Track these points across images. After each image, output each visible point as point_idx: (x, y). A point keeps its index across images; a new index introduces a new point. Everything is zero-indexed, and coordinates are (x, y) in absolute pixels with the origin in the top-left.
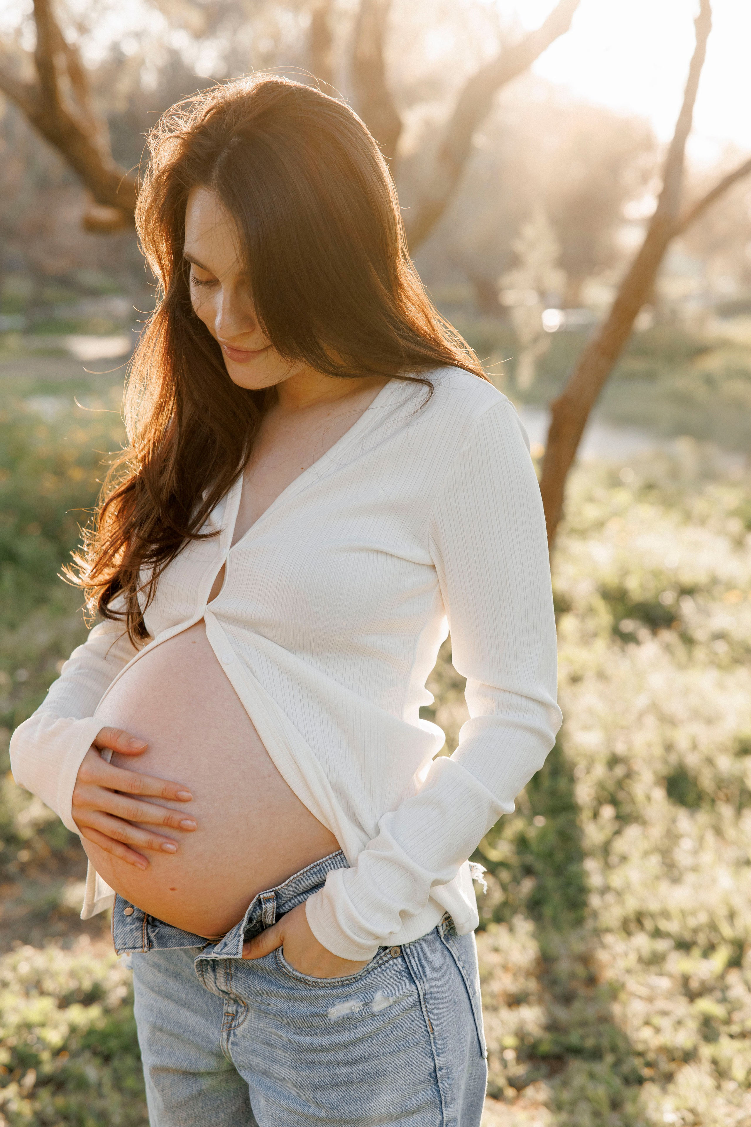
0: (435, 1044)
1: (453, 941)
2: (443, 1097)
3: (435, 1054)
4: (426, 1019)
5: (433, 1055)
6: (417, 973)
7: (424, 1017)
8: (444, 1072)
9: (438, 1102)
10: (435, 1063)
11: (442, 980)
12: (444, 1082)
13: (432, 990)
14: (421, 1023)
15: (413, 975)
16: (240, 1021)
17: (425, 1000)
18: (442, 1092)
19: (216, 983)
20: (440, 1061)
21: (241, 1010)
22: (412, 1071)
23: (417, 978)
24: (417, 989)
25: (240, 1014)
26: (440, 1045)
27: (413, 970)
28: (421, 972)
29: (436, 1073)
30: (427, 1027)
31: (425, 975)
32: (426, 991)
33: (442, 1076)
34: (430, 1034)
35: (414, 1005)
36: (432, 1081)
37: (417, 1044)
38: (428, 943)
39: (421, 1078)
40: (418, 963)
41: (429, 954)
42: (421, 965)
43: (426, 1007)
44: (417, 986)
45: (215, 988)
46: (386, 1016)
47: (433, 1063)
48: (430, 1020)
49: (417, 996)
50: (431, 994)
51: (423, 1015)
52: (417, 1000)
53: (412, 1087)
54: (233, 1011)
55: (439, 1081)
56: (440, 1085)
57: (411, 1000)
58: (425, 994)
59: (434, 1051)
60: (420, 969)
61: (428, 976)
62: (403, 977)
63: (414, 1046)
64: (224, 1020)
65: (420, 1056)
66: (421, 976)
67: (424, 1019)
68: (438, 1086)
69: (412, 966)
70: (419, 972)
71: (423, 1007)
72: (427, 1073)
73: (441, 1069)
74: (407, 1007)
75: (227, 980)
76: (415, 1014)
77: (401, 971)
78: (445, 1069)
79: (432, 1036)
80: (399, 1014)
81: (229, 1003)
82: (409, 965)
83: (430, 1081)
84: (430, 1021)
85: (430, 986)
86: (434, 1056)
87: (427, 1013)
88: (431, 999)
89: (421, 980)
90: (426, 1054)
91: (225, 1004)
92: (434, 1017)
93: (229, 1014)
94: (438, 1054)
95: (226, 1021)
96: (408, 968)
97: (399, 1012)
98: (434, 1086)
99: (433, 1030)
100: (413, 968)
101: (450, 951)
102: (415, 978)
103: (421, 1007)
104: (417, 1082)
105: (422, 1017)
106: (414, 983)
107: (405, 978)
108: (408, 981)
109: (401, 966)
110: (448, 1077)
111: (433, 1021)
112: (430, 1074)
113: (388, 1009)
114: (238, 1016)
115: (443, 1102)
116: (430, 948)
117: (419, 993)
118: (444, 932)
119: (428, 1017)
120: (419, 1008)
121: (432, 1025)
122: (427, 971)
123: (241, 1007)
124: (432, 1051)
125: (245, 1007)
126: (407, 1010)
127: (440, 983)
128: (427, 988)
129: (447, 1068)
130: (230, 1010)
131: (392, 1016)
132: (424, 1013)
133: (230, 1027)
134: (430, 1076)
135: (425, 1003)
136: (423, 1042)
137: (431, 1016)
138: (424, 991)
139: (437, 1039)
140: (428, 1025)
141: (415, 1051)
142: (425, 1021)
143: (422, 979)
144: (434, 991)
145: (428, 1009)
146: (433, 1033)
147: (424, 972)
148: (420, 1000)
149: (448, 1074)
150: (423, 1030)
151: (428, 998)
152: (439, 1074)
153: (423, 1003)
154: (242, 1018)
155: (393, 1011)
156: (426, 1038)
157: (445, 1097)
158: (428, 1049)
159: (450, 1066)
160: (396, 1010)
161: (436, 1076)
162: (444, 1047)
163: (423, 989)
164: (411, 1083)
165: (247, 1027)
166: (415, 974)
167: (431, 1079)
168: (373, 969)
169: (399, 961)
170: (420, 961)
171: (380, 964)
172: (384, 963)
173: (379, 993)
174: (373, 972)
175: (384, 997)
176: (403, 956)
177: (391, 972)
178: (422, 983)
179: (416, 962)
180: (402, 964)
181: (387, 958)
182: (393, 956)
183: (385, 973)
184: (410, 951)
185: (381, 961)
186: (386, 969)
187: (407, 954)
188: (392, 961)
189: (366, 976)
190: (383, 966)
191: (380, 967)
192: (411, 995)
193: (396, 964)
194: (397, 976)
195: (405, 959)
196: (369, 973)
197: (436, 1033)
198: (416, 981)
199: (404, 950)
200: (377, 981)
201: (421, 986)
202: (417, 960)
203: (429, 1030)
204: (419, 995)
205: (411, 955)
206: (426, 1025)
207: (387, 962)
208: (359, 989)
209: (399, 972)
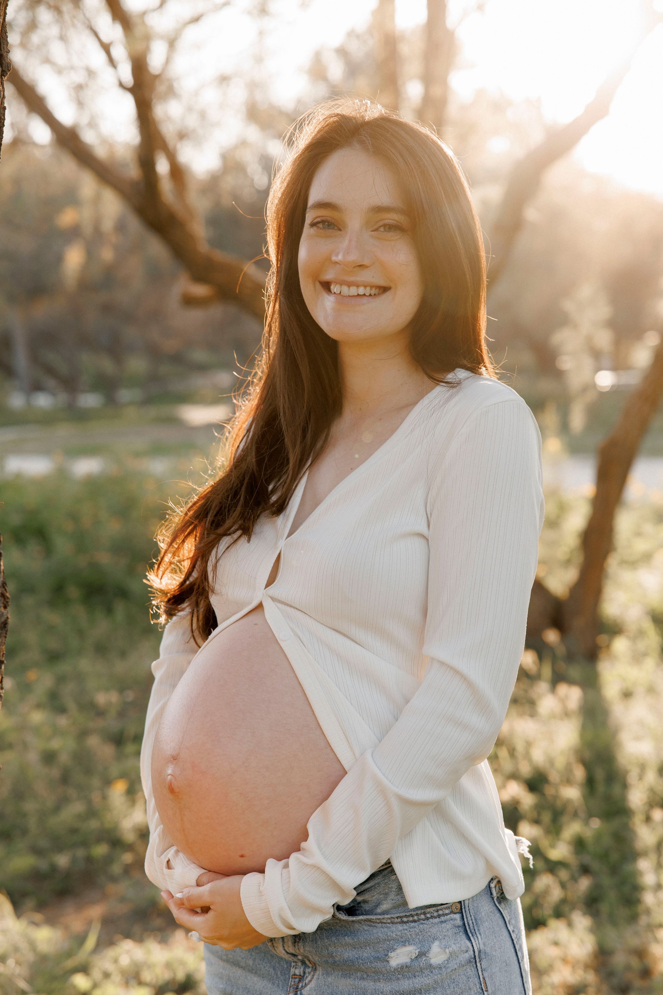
1: (505, 904)
4: (481, 977)
6: (473, 931)
7: (479, 974)
11: (495, 941)
13: (486, 948)
14: (476, 980)
15: (469, 931)
16: (307, 981)
17: (479, 958)
19: (284, 947)
21: (307, 970)
23: (473, 935)
24: (473, 946)
25: (307, 975)
27: (469, 928)
28: (476, 930)
30: (481, 985)
31: (480, 934)
32: (481, 949)
34: (485, 992)
35: (470, 961)
38: (483, 904)
40: (474, 921)
41: (483, 914)
42: (477, 924)
43: (481, 964)
44: (472, 943)
45: (283, 952)
46: (444, 969)
48: (484, 978)
49: (472, 953)
50: (485, 952)
51: (478, 973)
52: (473, 956)
54: (300, 973)
57: (467, 956)
58: (480, 952)
60: (476, 928)
61: (482, 935)
62: (459, 933)
64: (291, 982)
66: (476, 934)
67: (479, 976)
69: (468, 923)
70: (475, 930)
71: (478, 965)
74: (463, 963)
75: (295, 942)
76: (471, 971)
77: (459, 927)
80: (455, 969)
81: (296, 965)
82: (466, 922)
84: (485, 979)
85: (484, 944)
87: (482, 971)
88: (486, 958)
89: (476, 937)
91: (292, 967)
92: (488, 976)
93: (296, 977)
95: (292, 983)
96: (465, 925)
97: (456, 966)
99: (487, 988)
100: (469, 925)
101: (501, 914)
102: (470, 935)
105: (477, 974)
106: (469, 939)
107: (461, 934)
108: (464, 937)
109: (459, 922)
111: (487, 979)
113: (446, 962)
114: (305, 977)
116: (485, 909)
117: (474, 950)
118: (497, 894)
119: (483, 974)
120: (475, 966)
121: (486, 983)
122: (482, 930)
123: (309, 967)
125: (312, 968)
126: (464, 966)
127: (493, 943)
128: (482, 947)
130: (297, 972)
131: (449, 970)
132: (479, 971)
133: (297, 988)
135: (480, 961)
137: (486, 974)
138: (479, 947)
140: (482, 983)
142: (480, 979)
144: (488, 950)
145: (483, 967)
146: (487, 991)
147: (479, 930)
148: (475, 956)
150: (478, 987)
151: (483, 956)
153: (478, 960)
154: (309, 978)
155: (450, 965)
160: (453, 965)
163: (478, 946)
165: (314, 986)
166: (471, 931)
168: (432, 917)
169: (458, 916)
170: (476, 919)
171: (439, 915)
172: (444, 915)
173: (437, 943)
174: (431, 920)
175: (441, 948)
176: (462, 912)
177: (449, 926)
178: (477, 942)
179: (472, 920)
180: (460, 920)
181: (447, 911)
182: (453, 911)
183: (443, 925)
184: (468, 909)
185: (441, 912)
186: (445, 922)
187: (465, 911)
188: (452, 916)
189: (424, 920)
190: (443, 918)
191: (439, 917)
192: (467, 951)
193: (455, 919)
194: (455, 930)
195: (463, 916)
196: (427, 919)
197: (490, 991)
198: (472, 938)
199: (463, 907)
200: (434, 930)
201: (476, 944)
202: (473, 919)
203: (483, 988)
204: (474, 952)
205: (469, 913)
206: (481, 983)
207: (447, 914)
208: (417, 934)
209: (456, 927)
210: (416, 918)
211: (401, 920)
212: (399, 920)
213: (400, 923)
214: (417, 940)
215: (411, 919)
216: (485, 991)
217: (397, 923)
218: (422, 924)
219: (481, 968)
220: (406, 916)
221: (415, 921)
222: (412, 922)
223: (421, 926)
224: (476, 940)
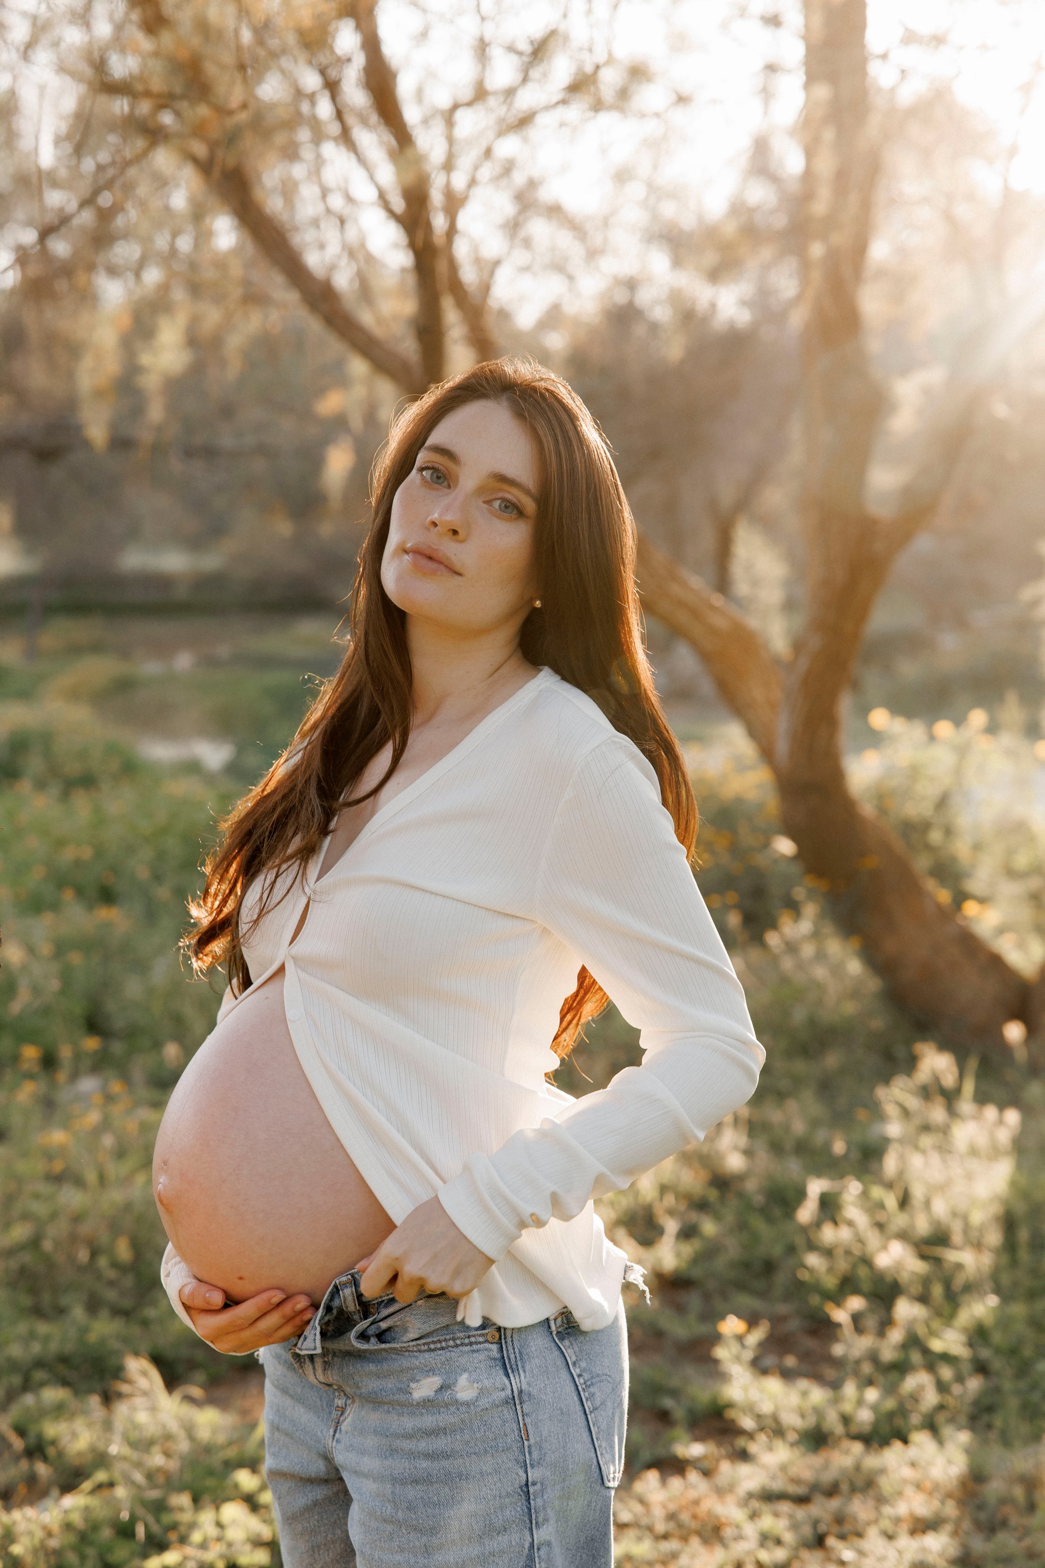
0: (530, 1453)
1: (570, 1341)
2: (534, 1516)
3: (528, 1466)
4: (520, 1422)
5: (526, 1466)
6: (514, 1367)
7: (518, 1419)
8: (538, 1487)
9: (528, 1521)
10: (527, 1475)
11: (547, 1383)
12: (538, 1500)
13: (531, 1389)
14: (515, 1425)
15: (508, 1367)
16: (347, 1414)
17: (520, 1399)
18: (533, 1511)
20: (533, 1475)
21: (348, 1402)
22: (500, 1479)
23: (513, 1372)
24: (511, 1383)
25: (347, 1408)
26: (535, 1455)
27: (510, 1362)
28: (520, 1367)
29: (528, 1488)
30: (521, 1432)
31: (524, 1371)
32: (523, 1389)
33: (535, 1492)
34: (524, 1441)
35: (507, 1401)
36: (523, 1496)
37: (508, 1449)
38: (535, 1335)
39: (510, 1490)
40: (518, 1355)
41: (533, 1349)
42: (521, 1358)
43: (522, 1407)
44: (510, 1380)
46: (472, 1408)
47: (525, 1475)
48: (525, 1424)
49: (510, 1392)
51: (518, 1417)
52: (511, 1396)
53: (498, 1498)
55: (532, 1497)
56: (532, 1502)
57: (503, 1394)
58: (521, 1392)
59: (528, 1462)
60: (519, 1363)
61: (527, 1373)
62: (496, 1366)
63: (503, 1451)
64: (335, 1416)
65: (510, 1465)
66: (518, 1370)
67: (519, 1421)
68: (530, 1503)
69: (509, 1354)
70: (517, 1366)
71: (518, 1407)
72: (517, 1486)
73: (534, 1484)
74: (497, 1403)
76: (508, 1414)
77: (495, 1359)
78: (539, 1484)
79: (525, 1442)
80: (487, 1409)
81: (339, 1395)
82: (505, 1355)
83: (521, 1495)
84: (526, 1426)
85: (529, 1384)
86: (527, 1468)
87: (523, 1416)
88: (531, 1401)
89: (516, 1374)
90: (518, 1463)
91: (336, 1398)
92: (532, 1422)
93: (339, 1409)
94: (532, 1466)
95: (336, 1418)
96: (503, 1357)
97: (487, 1406)
98: (525, 1503)
99: (528, 1436)
100: (509, 1359)
101: (563, 1353)
102: (510, 1371)
103: (516, 1408)
104: (504, 1493)
105: (516, 1419)
106: (508, 1376)
107: (498, 1368)
108: (501, 1372)
109: (495, 1353)
110: (542, 1495)
111: (529, 1427)
112: (521, 1487)
113: (475, 1399)
114: (345, 1410)
115: (534, 1522)
116: (537, 1342)
117: (512, 1388)
118: (557, 1327)
119: (523, 1420)
120: (514, 1408)
121: (527, 1431)
122: (528, 1367)
123: (349, 1398)
124: (526, 1461)
125: (352, 1399)
126: (498, 1406)
127: (543, 1385)
128: (524, 1387)
129: (542, 1484)
130: (340, 1404)
131: (479, 1409)
132: (519, 1415)
134: (521, 1489)
135: (521, 1403)
136: (515, 1449)
137: (528, 1420)
138: (519, 1387)
139: (533, 1449)
140: (522, 1430)
141: (505, 1458)
142: (519, 1424)
143: (519, 1374)
144: (534, 1392)
145: (524, 1412)
146: (528, 1440)
147: (523, 1367)
148: (514, 1397)
149: (542, 1491)
150: (516, 1434)
151: (525, 1398)
152: (531, 1490)
153: (517, 1402)
154: (348, 1411)
155: (480, 1403)
156: (519, 1445)
157: (536, 1516)
158: (521, 1458)
159: (546, 1482)
160: (484, 1403)
161: (528, 1491)
162: (541, 1459)
163: (519, 1385)
164: (498, 1493)
165: (350, 1420)
166: (511, 1367)
167: (521, 1493)
168: (462, 1344)
169: (495, 1347)
170: (520, 1353)
171: (471, 1343)
172: (476, 1343)
173: (465, 1376)
174: (461, 1348)
175: (470, 1382)
176: (501, 1343)
177: (482, 1356)
178: (518, 1381)
179: (515, 1353)
180: (498, 1352)
181: (481, 1339)
182: (489, 1339)
183: (475, 1355)
184: (510, 1340)
185: (473, 1339)
186: (478, 1351)
187: (506, 1342)
188: (487, 1345)
189: (453, 1348)
190: (475, 1347)
191: (471, 1346)
192: (503, 1389)
193: (491, 1350)
194: (489, 1363)
195: (502, 1347)
196: (457, 1346)
197: (532, 1441)
198: (511, 1375)
199: (503, 1337)
200: (463, 1360)
201: (516, 1382)
202: (517, 1352)
203: (523, 1435)
204: (513, 1392)
205: (511, 1344)
206: (520, 1430)
207: (480, 1343)
208: (443, 1364)
209: (491, 1359)
210: (444, 1344)
211: (428, 1347)
212: (426, 1347)
213: (428, 1351)
214: (443, 1370)
215: (439, 1345)
216: (526, 1440)
217: (424, 1351)
218: (450, 1351)
219: (522, 1412)
220: (433, 1342)
221: (443, 1348)
222: (440, 1350)
223: (448, 1354)
224: (517, 1377)
